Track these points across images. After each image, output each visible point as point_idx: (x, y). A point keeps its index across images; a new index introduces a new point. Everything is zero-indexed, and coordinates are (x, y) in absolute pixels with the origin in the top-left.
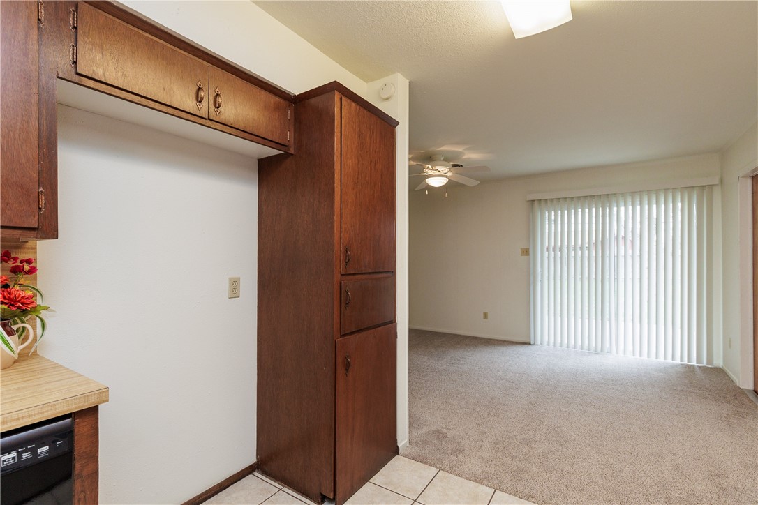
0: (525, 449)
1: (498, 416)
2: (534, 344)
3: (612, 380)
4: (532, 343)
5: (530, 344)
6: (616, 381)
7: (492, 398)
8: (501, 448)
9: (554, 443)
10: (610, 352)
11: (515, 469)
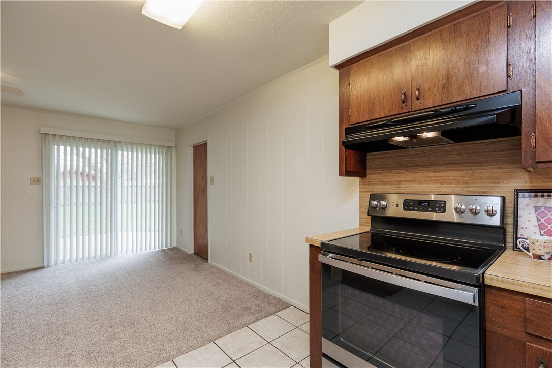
0: (116, 342)
1: (69, 335)
2: (48, 266)
3: (133, 271)
4: (45, 266)
5: (43, 267)
6: (135, 271)
7: (48, 325)
8: (96, 355)
9: (132, 326)
10: (117, 255)
11: (121, 359)
